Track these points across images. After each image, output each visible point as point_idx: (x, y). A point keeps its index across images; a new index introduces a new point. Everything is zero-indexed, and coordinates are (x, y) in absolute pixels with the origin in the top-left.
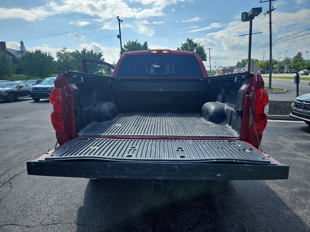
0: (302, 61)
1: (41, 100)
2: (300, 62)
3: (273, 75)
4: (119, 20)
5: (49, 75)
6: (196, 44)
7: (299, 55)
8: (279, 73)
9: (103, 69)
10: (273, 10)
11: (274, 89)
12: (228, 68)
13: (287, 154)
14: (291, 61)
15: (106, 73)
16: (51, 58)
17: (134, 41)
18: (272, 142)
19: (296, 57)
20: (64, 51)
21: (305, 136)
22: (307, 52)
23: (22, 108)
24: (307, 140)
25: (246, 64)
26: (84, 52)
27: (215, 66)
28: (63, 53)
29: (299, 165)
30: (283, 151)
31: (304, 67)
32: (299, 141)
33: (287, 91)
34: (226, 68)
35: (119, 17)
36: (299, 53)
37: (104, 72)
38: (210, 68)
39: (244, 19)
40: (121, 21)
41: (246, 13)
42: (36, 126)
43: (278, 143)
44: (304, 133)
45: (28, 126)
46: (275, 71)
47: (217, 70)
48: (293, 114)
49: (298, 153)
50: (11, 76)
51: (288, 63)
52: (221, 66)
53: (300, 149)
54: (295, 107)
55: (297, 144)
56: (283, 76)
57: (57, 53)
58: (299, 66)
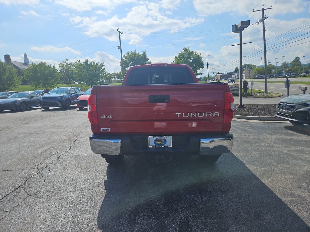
0: (300, 65)
1: (50, 108)
2: (297, 66)
3: (268, 80)
4: (119, 32)
5: (53, 86)
6: (193, 53)
7: (297, 59)
8: (277, 78)
9: (104, 79)
10: (265, 18)
11: (271, 93)
12: (226, 74)
13: (267, 146)
14: (289, 65)
15: (106, 82)
16: (54, 70)
17: (134, 51)
18: (256, 137)
19: (294, 61)
20: (66, 62)
21: (287, 133)
22: (304, 56)
23: (35, 116)
24: (288, 136)
25: (244, 69)
26: (86, 63)
27: (213, 73)
28: (65, 64)
29: (274, 153)
30: (263, 144)
31: (302, 71)
32: (280, 137)
33: (282, 95)
34: (224, 74)
35: (119, 29)
36: (297, 58)
37: (105, 81)
38: (208, 74)
39: (235, 31)
40: (121, 33)
41: (236, 26)
42: (54, 130)
43: (261, 138)
44: (287, 130)
45: (48, 130)
46: (273, 76)
47: (215, 76)
48: (277, 115)
49: (276, 145)
50: (16, 87)
51: (286, 68)
52: (219, 72)
53: (278, 142)
54: (279, 108)
55: (278, 139)
56: (281, 81)
57: (60, 64)
58: (298, 70)
